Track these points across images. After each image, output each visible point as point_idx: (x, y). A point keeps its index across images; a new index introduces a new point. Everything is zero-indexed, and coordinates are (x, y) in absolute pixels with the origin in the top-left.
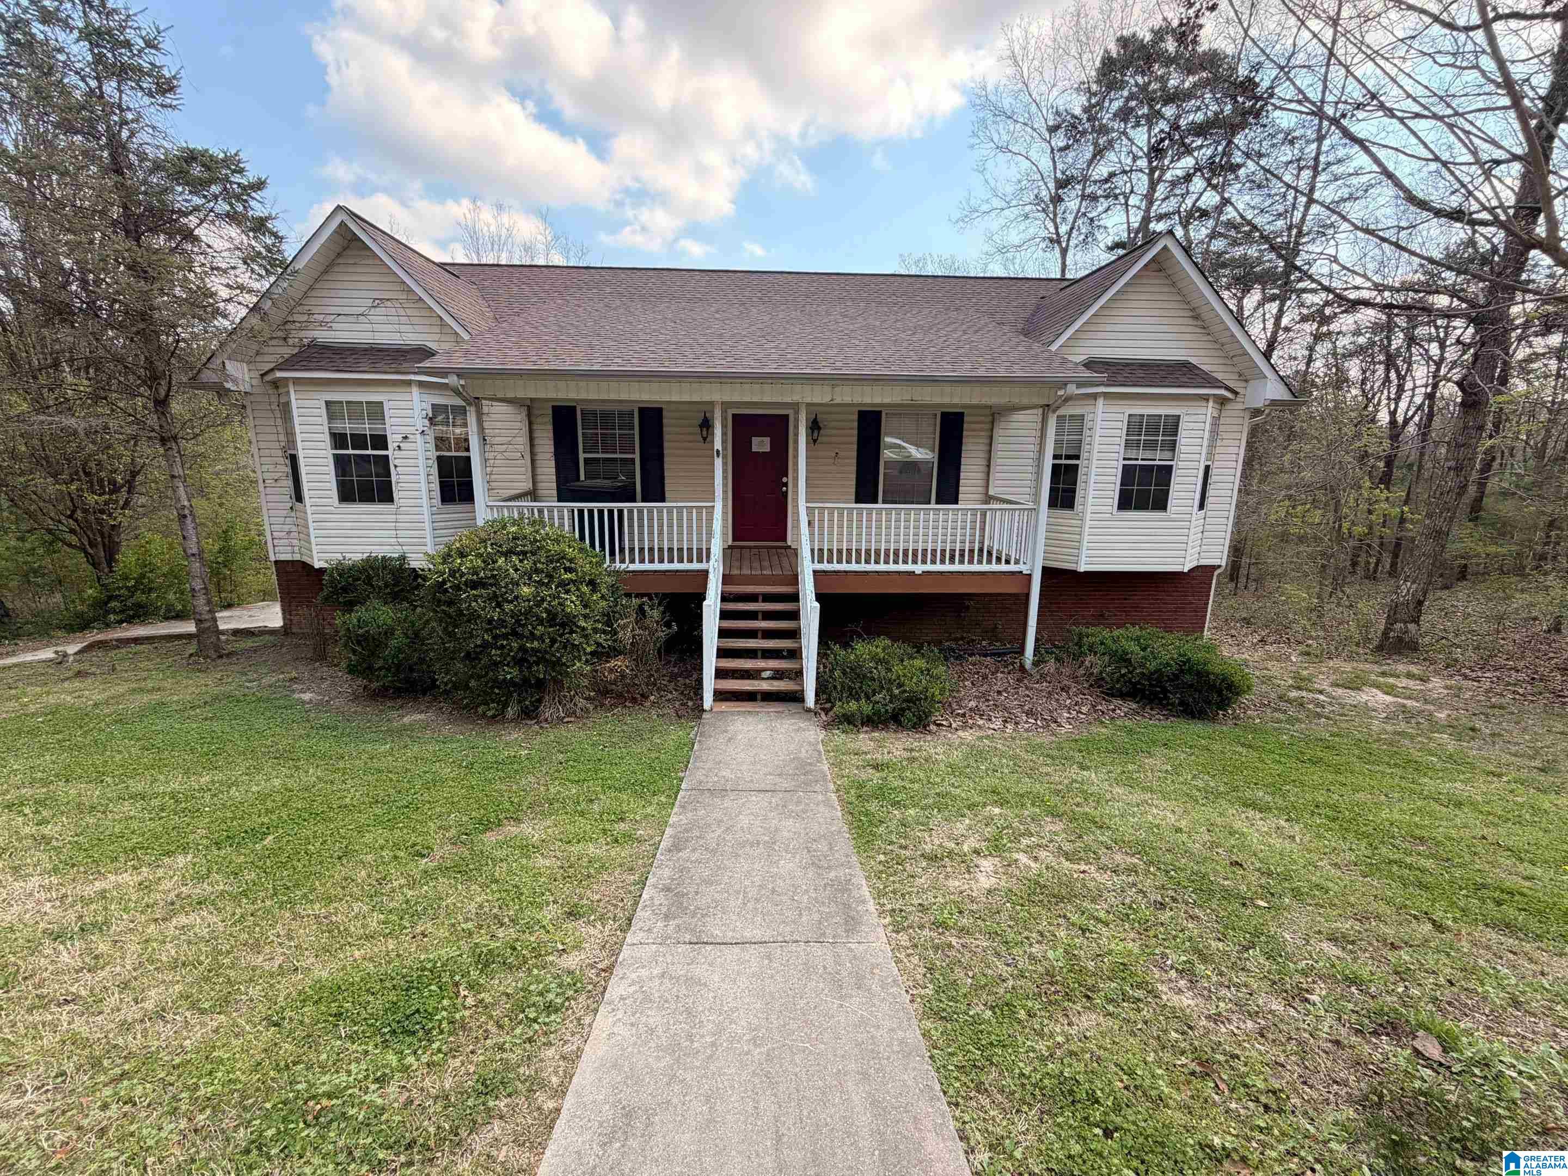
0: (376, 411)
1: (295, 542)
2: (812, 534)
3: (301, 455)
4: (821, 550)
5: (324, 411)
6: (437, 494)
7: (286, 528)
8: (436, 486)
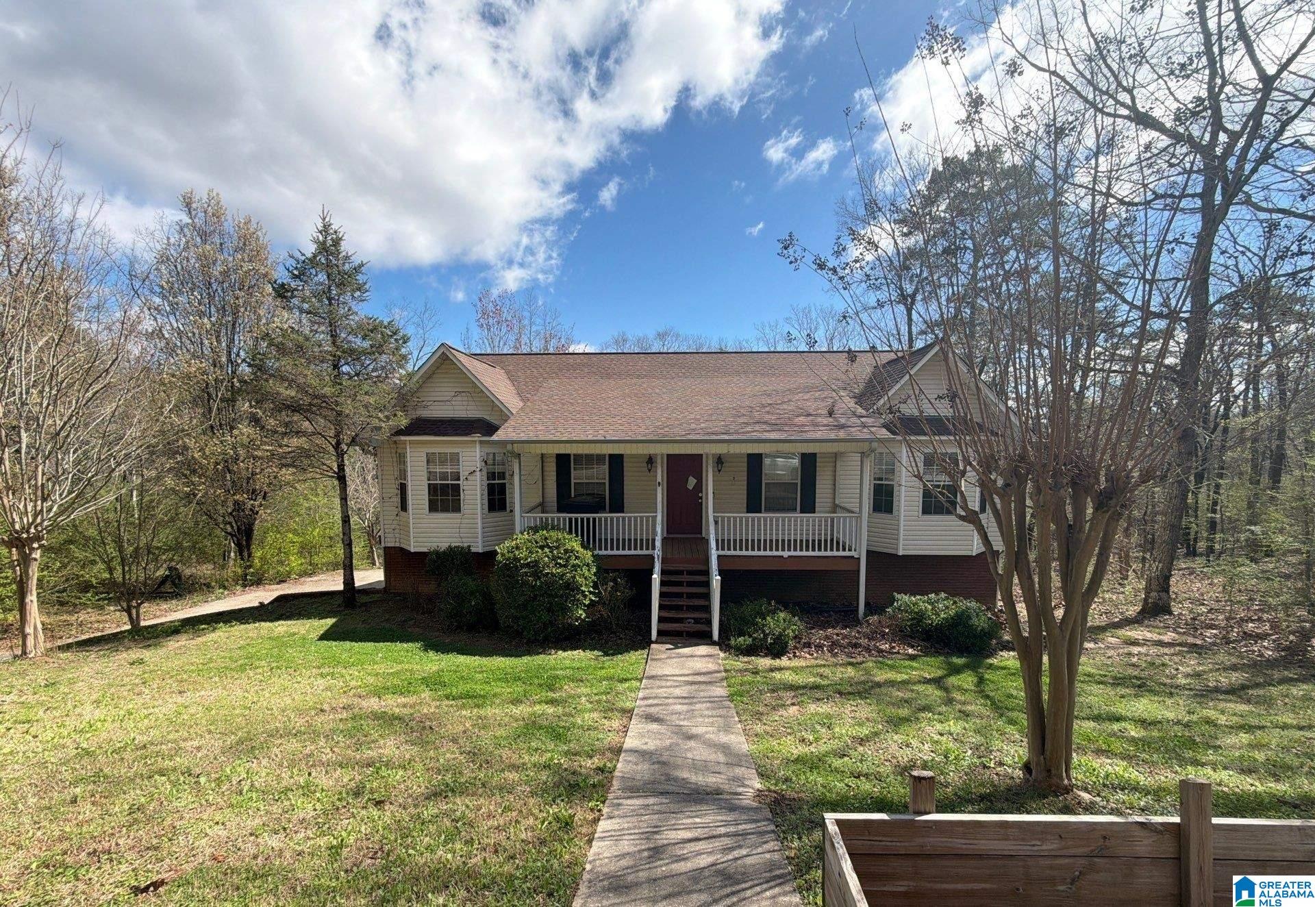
0: (455, 458)
1: (397, 535)
2: (717, 530)
3: (409, 484)
4: (723, 541)
5: (425, 459)
6: (486, 507)
7: (393, 527)
8: (486, 502)
